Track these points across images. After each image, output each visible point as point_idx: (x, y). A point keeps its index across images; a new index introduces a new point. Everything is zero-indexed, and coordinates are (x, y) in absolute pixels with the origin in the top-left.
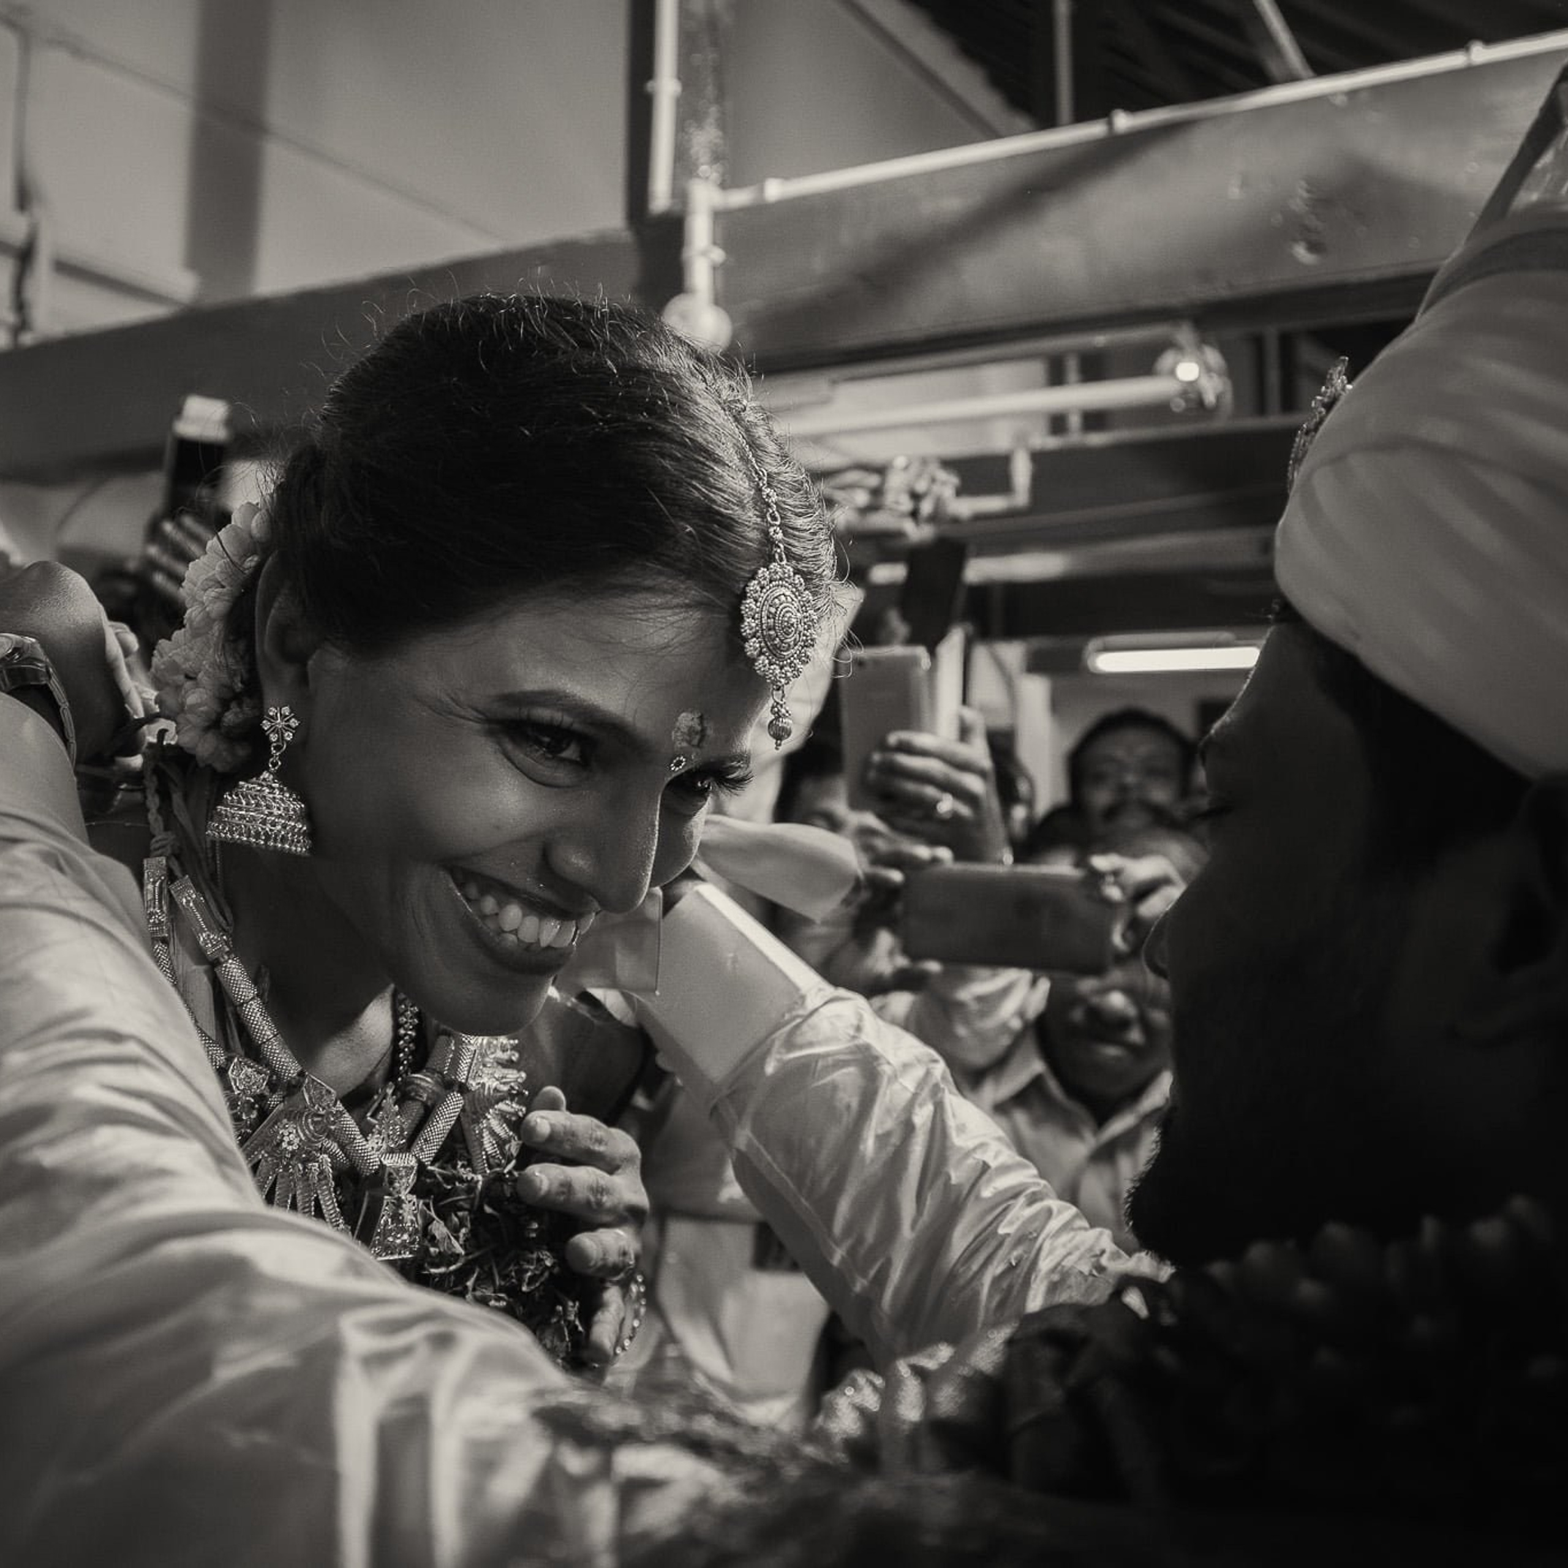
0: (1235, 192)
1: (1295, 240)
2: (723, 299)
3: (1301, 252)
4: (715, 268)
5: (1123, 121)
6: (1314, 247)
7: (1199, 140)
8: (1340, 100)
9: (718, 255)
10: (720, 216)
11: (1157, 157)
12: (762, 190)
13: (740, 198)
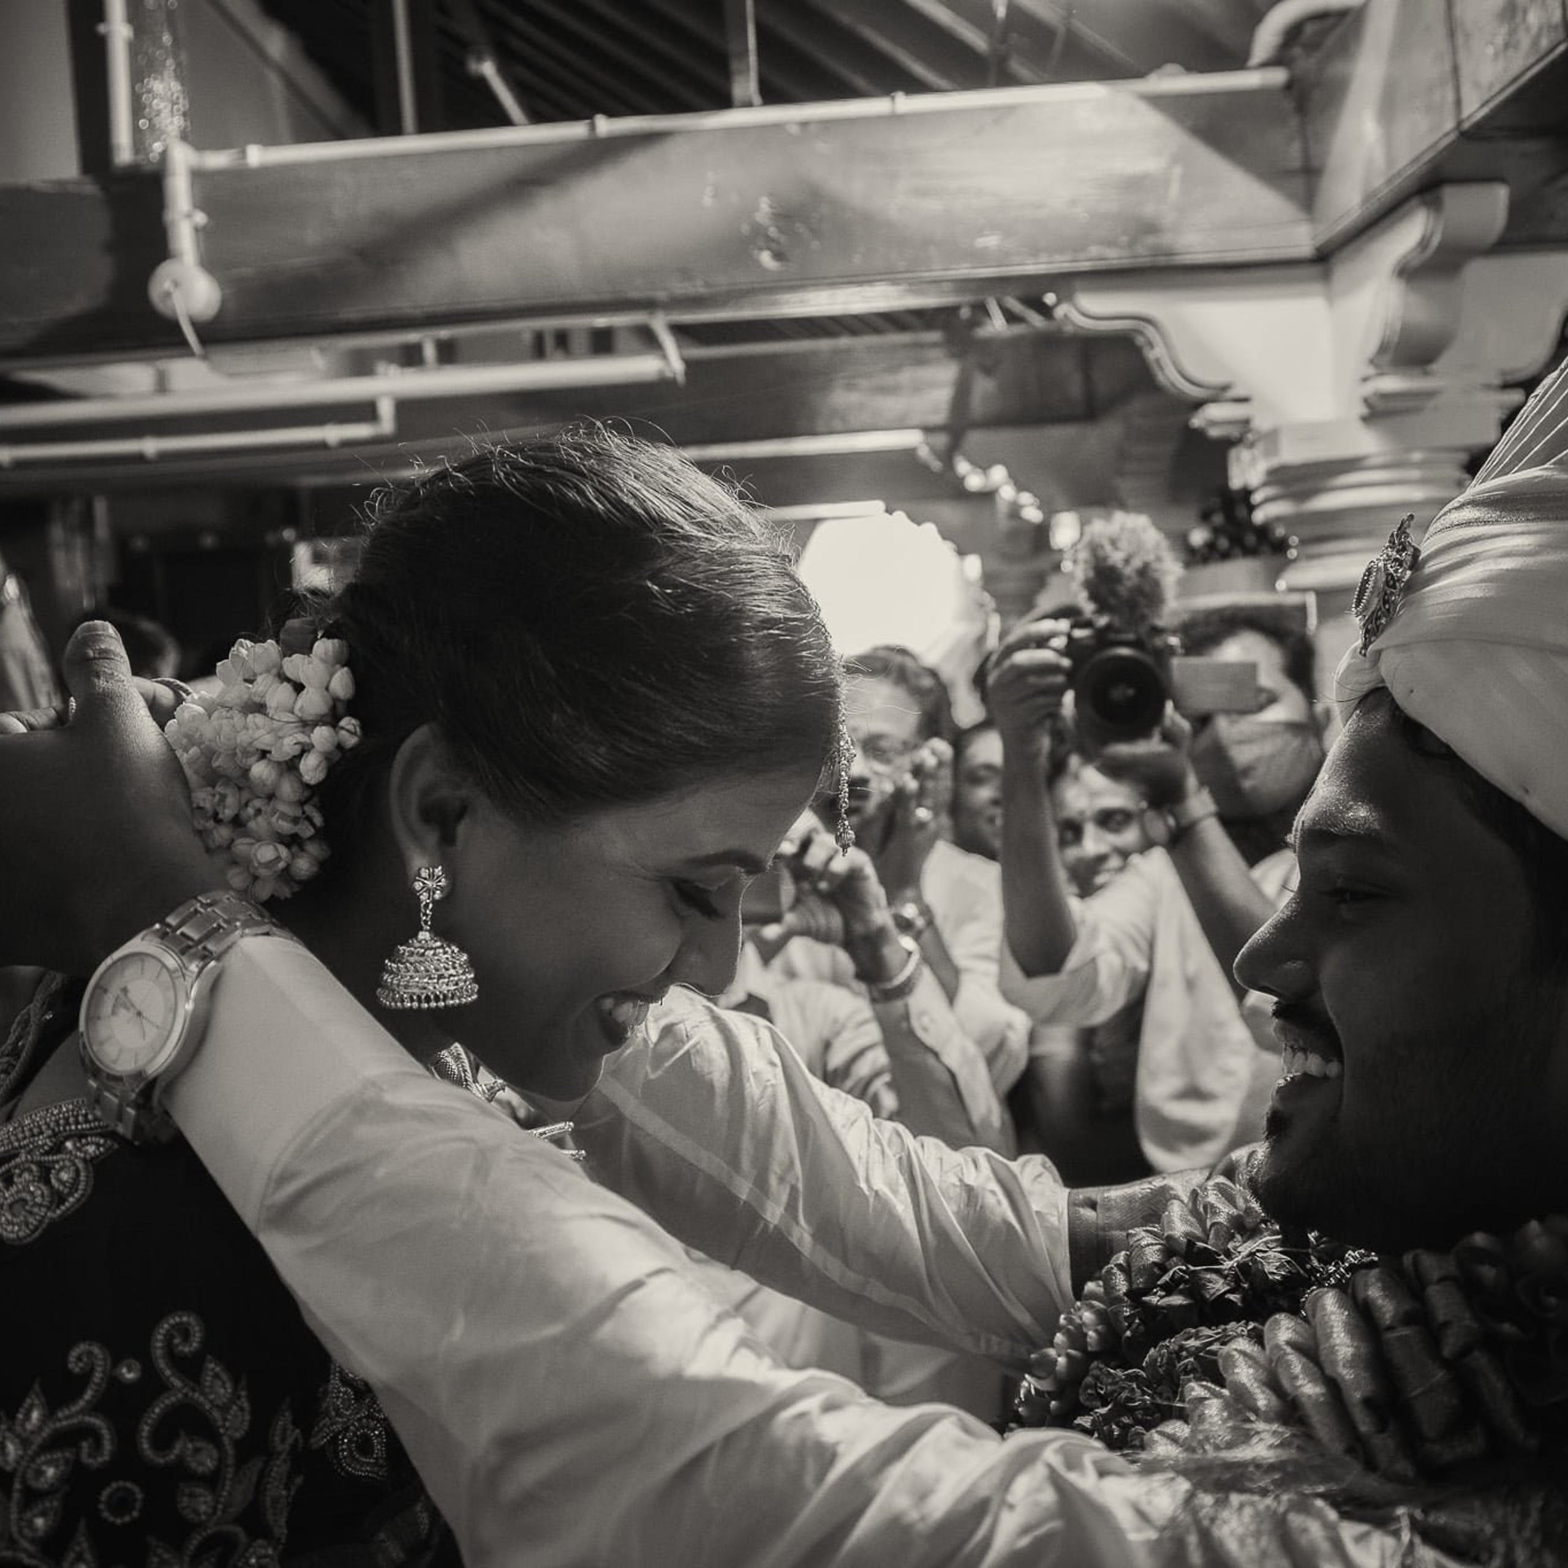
0: (708, 201)
1: (761, 249)
2: (211, 263)
3: (766, 258)
4: (197, 230)
5: (604, 126)
6: (778, 256)
7: (673, 150)
8: (794, 130)
9: (200, 218)
10: (198, 175)
11: (638, 162)
12: (243, 153)
13: (218, 160)
